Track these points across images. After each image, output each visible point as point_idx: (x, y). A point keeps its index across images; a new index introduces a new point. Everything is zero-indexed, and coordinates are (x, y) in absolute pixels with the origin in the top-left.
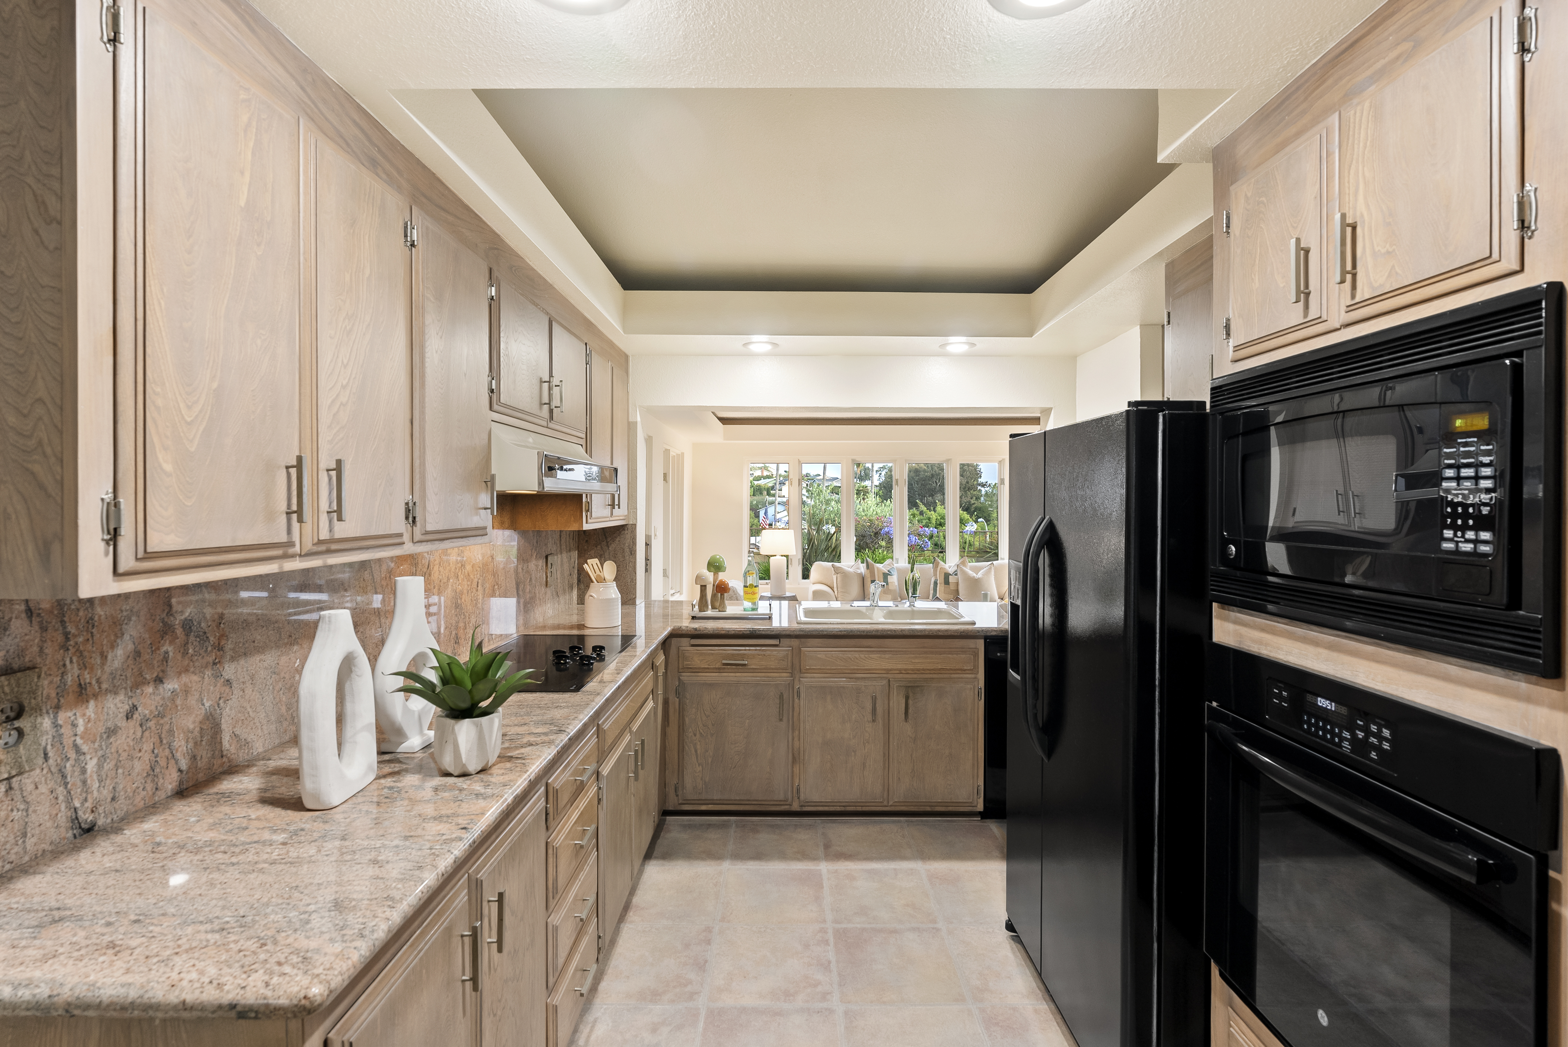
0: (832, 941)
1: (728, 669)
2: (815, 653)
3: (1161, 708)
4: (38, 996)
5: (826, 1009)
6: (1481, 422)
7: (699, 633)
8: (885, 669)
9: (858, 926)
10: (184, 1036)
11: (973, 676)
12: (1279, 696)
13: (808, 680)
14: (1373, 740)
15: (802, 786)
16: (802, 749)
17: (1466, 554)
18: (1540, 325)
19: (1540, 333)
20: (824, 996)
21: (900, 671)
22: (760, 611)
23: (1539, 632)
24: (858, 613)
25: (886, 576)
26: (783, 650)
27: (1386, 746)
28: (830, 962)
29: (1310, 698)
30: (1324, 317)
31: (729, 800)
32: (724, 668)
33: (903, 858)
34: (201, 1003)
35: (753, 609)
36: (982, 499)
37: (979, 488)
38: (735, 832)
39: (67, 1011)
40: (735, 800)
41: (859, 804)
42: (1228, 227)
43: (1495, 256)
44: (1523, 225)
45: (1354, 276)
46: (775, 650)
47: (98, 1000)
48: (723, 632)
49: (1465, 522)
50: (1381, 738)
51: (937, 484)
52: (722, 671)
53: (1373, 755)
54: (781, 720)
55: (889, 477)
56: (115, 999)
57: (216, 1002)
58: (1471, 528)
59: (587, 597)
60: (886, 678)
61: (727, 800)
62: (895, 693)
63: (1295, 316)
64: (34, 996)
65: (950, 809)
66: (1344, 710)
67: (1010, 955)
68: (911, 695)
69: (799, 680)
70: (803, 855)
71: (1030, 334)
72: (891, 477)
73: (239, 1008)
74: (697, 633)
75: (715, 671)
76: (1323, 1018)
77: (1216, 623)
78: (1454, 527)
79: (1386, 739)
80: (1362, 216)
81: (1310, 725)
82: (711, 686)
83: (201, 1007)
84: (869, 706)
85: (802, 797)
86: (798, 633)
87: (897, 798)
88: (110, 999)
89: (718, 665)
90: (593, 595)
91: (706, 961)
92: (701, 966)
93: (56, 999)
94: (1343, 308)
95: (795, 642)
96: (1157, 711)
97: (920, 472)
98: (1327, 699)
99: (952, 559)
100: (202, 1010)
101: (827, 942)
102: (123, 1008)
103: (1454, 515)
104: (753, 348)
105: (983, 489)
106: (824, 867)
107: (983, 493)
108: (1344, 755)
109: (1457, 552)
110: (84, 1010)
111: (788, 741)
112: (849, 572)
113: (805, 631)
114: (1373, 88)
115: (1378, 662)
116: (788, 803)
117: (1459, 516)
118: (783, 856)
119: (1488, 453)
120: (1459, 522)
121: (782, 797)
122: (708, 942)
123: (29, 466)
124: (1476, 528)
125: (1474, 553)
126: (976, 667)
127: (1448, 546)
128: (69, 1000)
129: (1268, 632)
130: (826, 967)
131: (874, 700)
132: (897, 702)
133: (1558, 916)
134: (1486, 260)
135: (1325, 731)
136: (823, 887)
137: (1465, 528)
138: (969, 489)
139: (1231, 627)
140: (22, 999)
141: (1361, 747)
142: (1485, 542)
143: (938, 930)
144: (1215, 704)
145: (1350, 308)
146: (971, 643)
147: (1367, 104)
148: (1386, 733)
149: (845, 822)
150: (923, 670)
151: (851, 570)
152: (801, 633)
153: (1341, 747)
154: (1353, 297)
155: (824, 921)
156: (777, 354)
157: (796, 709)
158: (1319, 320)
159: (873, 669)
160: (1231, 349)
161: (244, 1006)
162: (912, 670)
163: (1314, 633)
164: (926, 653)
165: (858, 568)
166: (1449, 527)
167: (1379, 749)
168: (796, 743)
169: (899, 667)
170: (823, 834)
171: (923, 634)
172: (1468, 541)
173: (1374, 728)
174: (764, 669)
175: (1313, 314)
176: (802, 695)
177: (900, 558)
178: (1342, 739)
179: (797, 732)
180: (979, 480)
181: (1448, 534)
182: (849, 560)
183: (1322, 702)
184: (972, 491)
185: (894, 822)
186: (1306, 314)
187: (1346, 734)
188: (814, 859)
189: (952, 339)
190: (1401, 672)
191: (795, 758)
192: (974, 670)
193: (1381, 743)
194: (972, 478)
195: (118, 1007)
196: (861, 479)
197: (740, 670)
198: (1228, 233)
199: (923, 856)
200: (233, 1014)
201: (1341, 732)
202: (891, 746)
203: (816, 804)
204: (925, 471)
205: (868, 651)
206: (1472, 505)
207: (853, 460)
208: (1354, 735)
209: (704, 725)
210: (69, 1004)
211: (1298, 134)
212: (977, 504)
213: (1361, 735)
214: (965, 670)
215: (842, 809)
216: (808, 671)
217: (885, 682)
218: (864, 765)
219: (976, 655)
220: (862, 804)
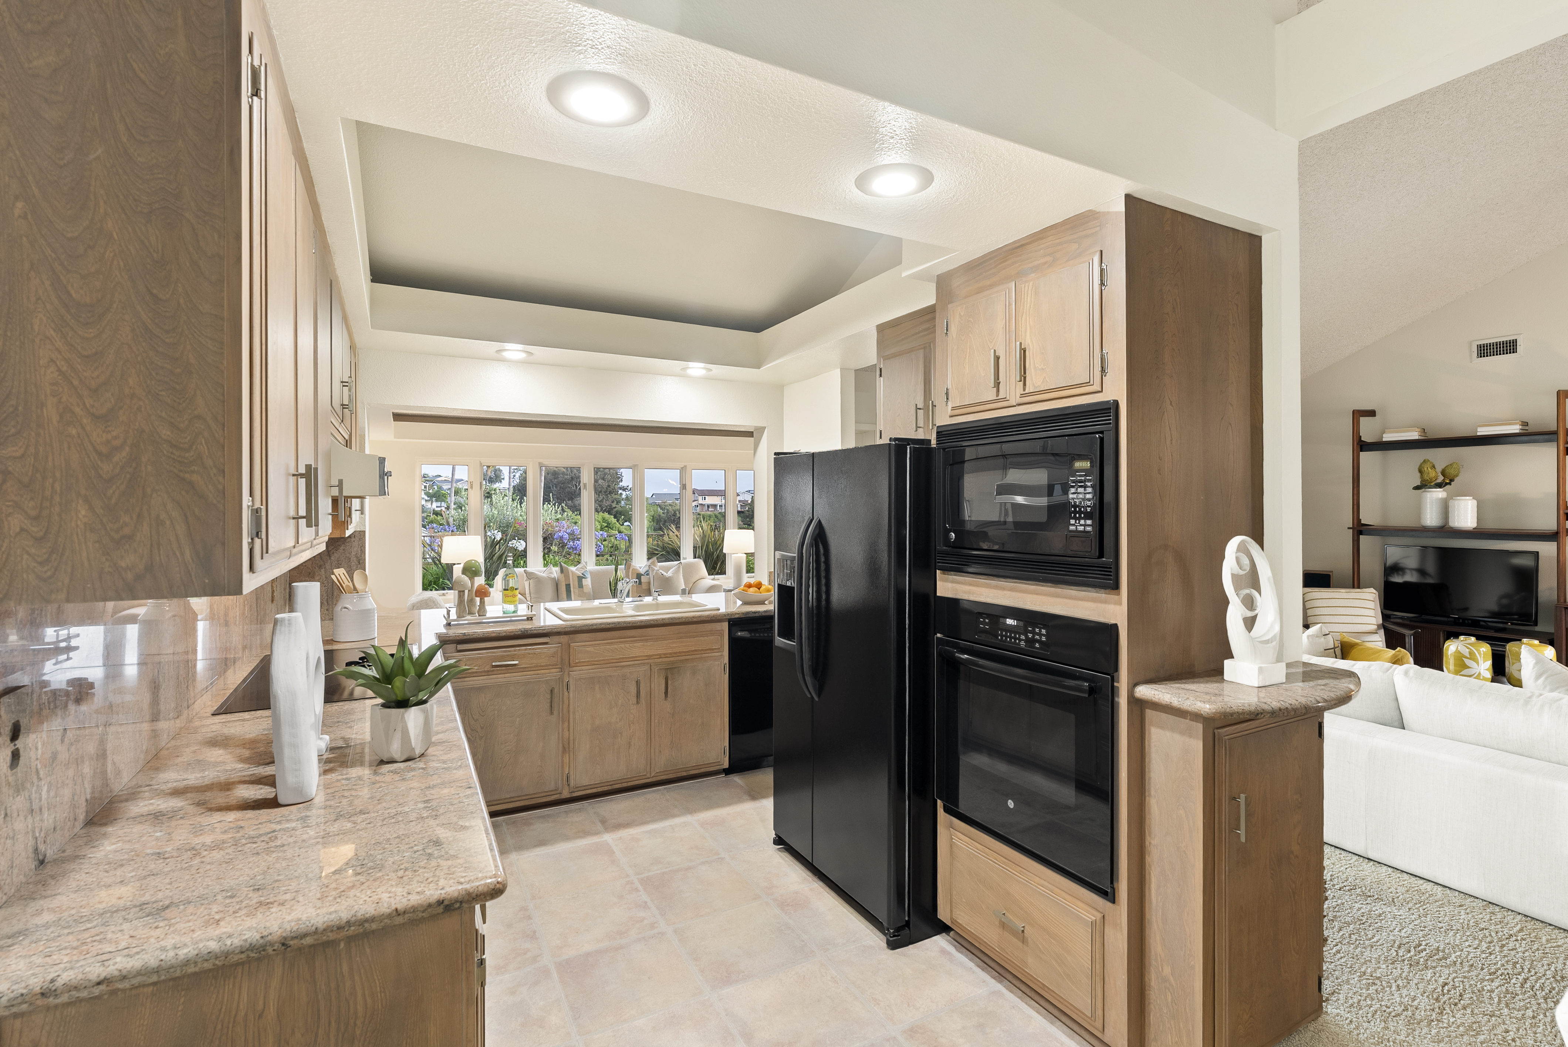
0: (640, 887)
1: (497, 670)
2: (584, 648)
3: (910, 643)
4: (249, 940)
5: (658, 934)
6: (1086, 464)
7: (468, 637)
8: (647, 656)
9: (658, 872)
10: (368, 950)
11: (719, 654)
12: (984, 623)
13: (577, 673)
14: (1037, 637)
15: (571, 773)
16: (571, 738)
17: (1081, 532)
18: (1110, 420)
19: (1110, 423)
20: (652, 926)
21: (660, 656)
22: (519, 613)
23: (1111, 568)
24: (608, 609)
25: (580, 579)
26: (551, 647)
27: (1044, 639)
28: (646, 903)
29: (1002, 620)
30: (1008, 398)
31: (499, 800)
32: (493, 671)
33: (674, 816)
34: (413, 907)
35: (514, 612)
36: (623, 502)
37: (620, 491)
38: (508, 829)
39: (283, 944)
40: (505, 799)
41: (625, 781)
42: (947, 330)
43: (1092, 382)
44: (1103, 370)
45: (1025, 378)
46: (545, 648)
47: (314, 928)
48: (494, 635)
49: (1080, 516)
50: (1040, 635)
51: (576, 487)
52: (490, 673)
53: (1037, 645)
54: (552, 713)
55: (524, 479)
56: (330, 924)
57: (425, 903)
58: (1083, 519)
59: (338, 608)
60: (648, 663)
61: (497, 800)
62: (656, 676)
63: (991, 395)
64: (246, 940)
65: (702, 770)
66: (1021, 624)
67: (781, 861)
68: (670, 676)
69: (569, 674)
70: (585, 833)
71: (758, 367)
72: (525, 479)
73: (446, 903)
74: (465, 637)
75: (483, 674)
76: (1011, 804)
77: (939, 584)
78: (1075, 518)
79: (1044, 635)
80: (1029, 345)
81: (1002, 636)
82: (480, 689)
83: (414, 909)
84: (633, 690)
85: (572, 784)
86: (569, 629)
87: (660, 767)
88: (325, 925)
89: (487, 668)
90: (348, 606)
91: (535, 932)
92: (533, 936)
93: (270, 937)
94: (1018, 395)
95: (564, 639)
96: (907, 645)
97: (558, 474)
98: (1012, 619)
99: (640, 561)
100: (414, 911)
101: (637, 890)
102: (340, 928)
103: (1075, 512)
104: (506, 354)
105: (624, 493)
106: (608, 838)
107: (624, 496)
108: (1022, 649)
109: (1077, 531)
110: (301, 939)
111: (559, 733)
112: (543, 577)
113: (576, 627)
114: (1033, 275)
115: (1037, 594)
116: (558, 792)
117: (1077, 512)
118: (566, 838)
119: (1089, 481)
120: (1077, 515)
121: (552, 787)
122: (529, 917)
123: (187, 476)
124: (1085, 518)
125: (1084, 532)
126: (722, 646)
127: (1072, 528)
128: (284, 935)
129: (974, 586)
130: (645, 906)
131: (638, 683)
132: (658, 685)
133: (1118, 703)
134: (1088, 384)
135: (1011, 638)
136: (614, 853)
137: (1080, 518)
138: (610, 493)
139: (950, 585)
140: (233, 946)
141: (1030, 642)
142: (1089, 525)
143: (722, 859)
144: (939, 635)
145: (1022, 396)
146: (717, 626)
147: (1031, 284)
148: (1044, 632)
149: (612, 800)
150: (680, 652)
151: (544, 575)
152: (572, 629)
153: (1020, 645)
154: (1024, 390)
155: (628, 876)
156: (529, 363)
157: (566, 702)
158: (1005, 399)
159: (636, 657)
160: (950, 408)
161: (451, 900)
162: (671, 654)
163: (1002, 583)
164: (681, 638)
165: (551, 573)
166: (1073, 518)
167: (1040, 642)
168: (566, 734)
169: (660, 652)
170: (595, 813)
171: (681, 621)
172: (1081, 525)
173: (1037, 630)
174: (535, 667)
175: (1001, 396)
176: (572, 687)
177: (589, 562)
178: (1020, 640)
179: (566, 724)
180: (621, 484)
181: (1072, 522)
182: (535, 563)
183: (1010, 622)
184: (613, 495)
185: (654, 791)
186: (997, 395)
187: (1023, 637)
188: (596, 833)
189: (691, 364)
190: (1049, 598)
191: (566, 748)
192: (720, 650)
193: (1041, 638)
194: (613, 482)
195: (335, 929)
196: (491, 481)
197: (510, 671)
198: (947, 334)
199: (690, 811)
200: (441, 909)
201: (1020, 636)
202: (653, 724)
203: (590, 787)
204: (563, 473)
205: (632, 641)
206: (1083, 507)
207: (540, 463)
208: (1027, 636)
209: (472, 730)
210: (285, 938)
211: (991, 286)
212: (618, 508)
213: (1030, 635)
214: (713, 649)
215: (610, 788)
216: (577, 665)
217: (647, 667)
218: (629, 744)
219: (722, 635)
220: (627, 780)
